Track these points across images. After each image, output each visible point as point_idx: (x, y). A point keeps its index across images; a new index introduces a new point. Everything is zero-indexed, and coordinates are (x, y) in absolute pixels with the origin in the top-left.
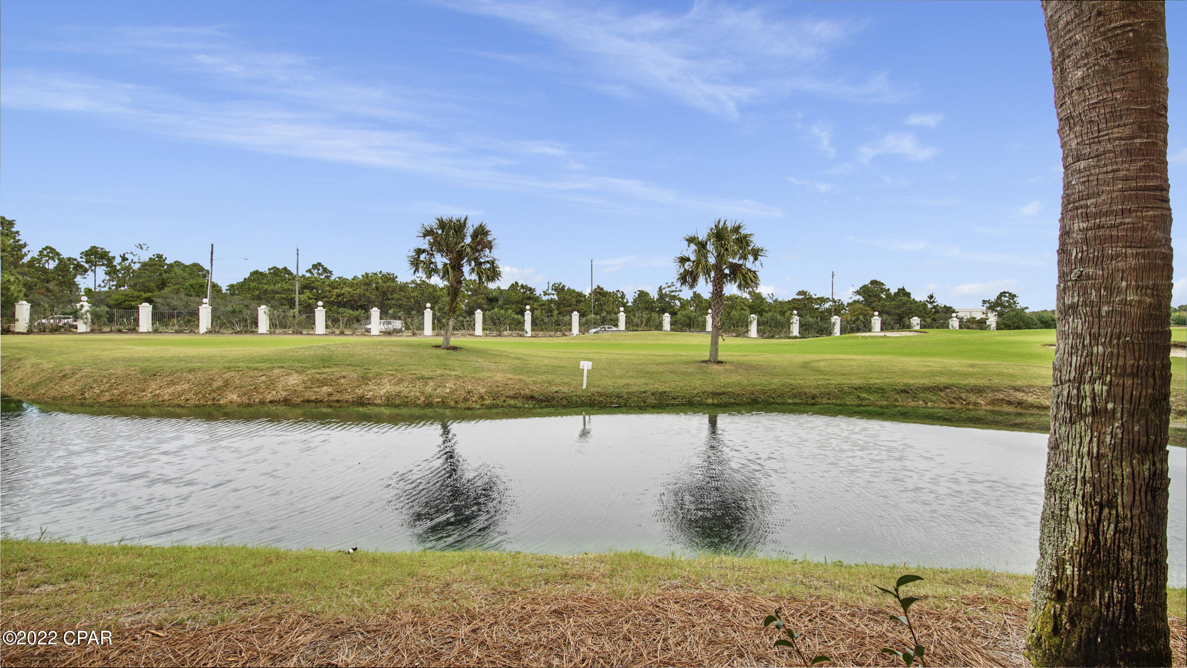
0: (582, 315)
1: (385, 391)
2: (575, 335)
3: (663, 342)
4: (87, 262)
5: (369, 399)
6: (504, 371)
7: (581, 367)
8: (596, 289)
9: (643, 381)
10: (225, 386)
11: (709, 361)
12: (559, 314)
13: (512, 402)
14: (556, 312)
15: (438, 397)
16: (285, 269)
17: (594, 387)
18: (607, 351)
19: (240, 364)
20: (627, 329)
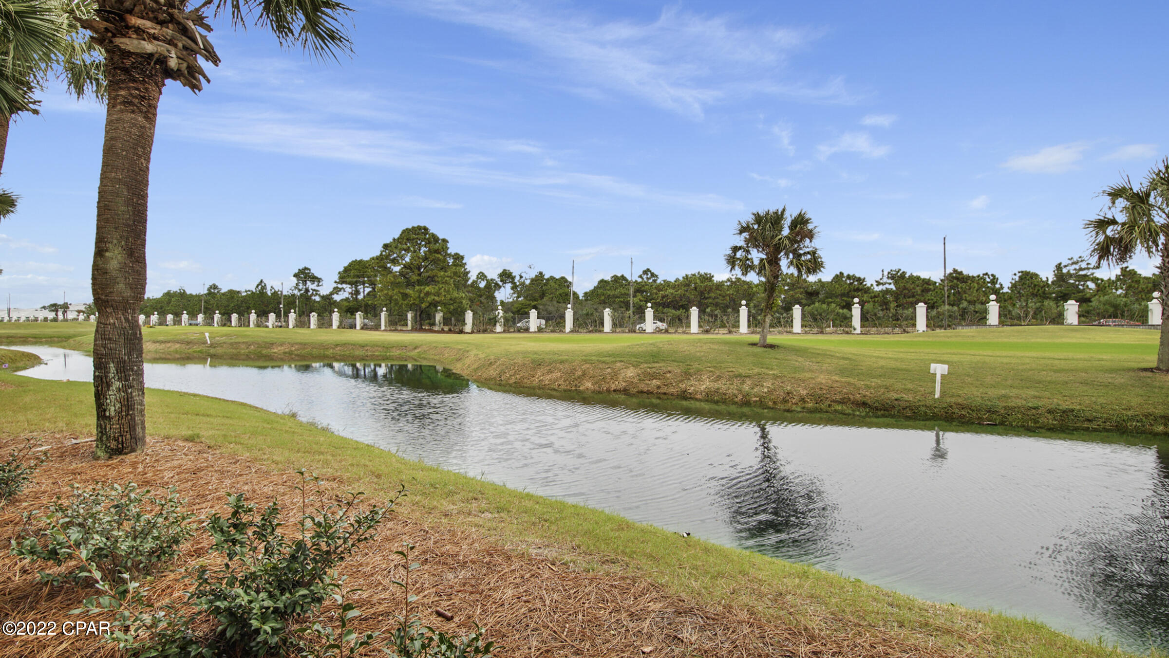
0: (931, 307)
1: (704, 386)
2: (921, 331)
3: (1065, 340)
4: (501, 281)
5: (691, 394)
6: (829, 372)
7: (932, 371)
8: (951, 274)
9: (1031, 392)
10: (583, 375)
11: (1158, 369)
12: (897, 306)
13: (839, 407)
14: (893, 305)
15: (755, 397)
16: (623, 276)
17: (952, 396)
18: (972, 352)
19: (593, 358)
20: (1002, 323)
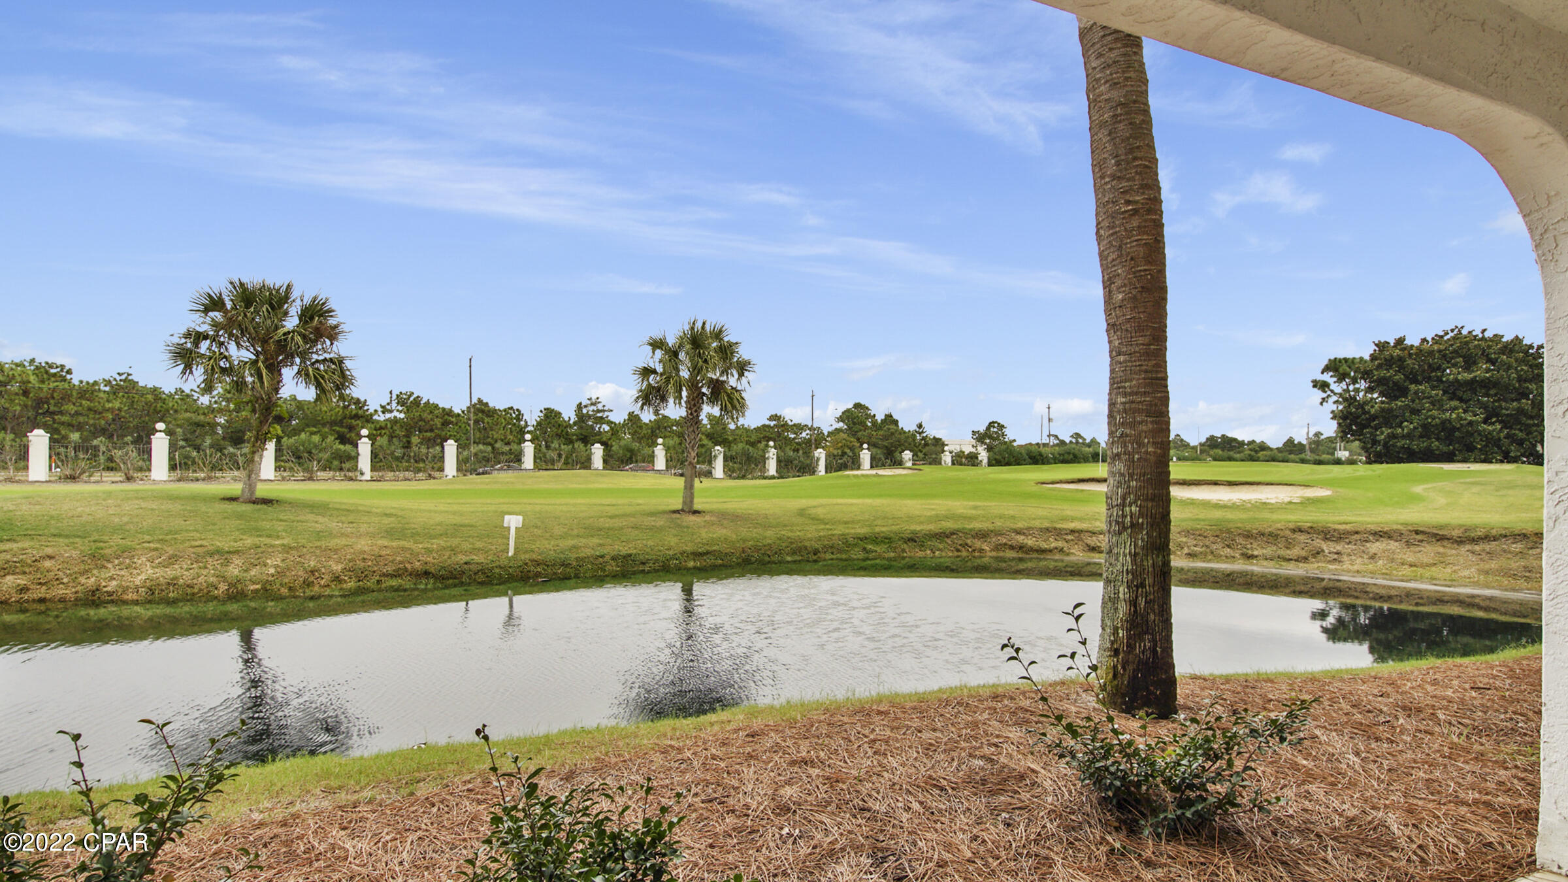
1: (143, 577)
2: (450, 477)
5: (110, 594)
6: (373, 536)
7: (505, 525)
9: (596, 541)
11: (683, 510)
13: (394, 582)
15: (254, 583)
17: (526, 552)
